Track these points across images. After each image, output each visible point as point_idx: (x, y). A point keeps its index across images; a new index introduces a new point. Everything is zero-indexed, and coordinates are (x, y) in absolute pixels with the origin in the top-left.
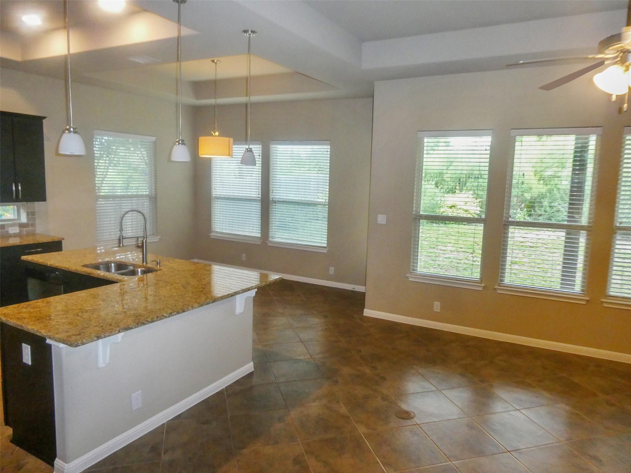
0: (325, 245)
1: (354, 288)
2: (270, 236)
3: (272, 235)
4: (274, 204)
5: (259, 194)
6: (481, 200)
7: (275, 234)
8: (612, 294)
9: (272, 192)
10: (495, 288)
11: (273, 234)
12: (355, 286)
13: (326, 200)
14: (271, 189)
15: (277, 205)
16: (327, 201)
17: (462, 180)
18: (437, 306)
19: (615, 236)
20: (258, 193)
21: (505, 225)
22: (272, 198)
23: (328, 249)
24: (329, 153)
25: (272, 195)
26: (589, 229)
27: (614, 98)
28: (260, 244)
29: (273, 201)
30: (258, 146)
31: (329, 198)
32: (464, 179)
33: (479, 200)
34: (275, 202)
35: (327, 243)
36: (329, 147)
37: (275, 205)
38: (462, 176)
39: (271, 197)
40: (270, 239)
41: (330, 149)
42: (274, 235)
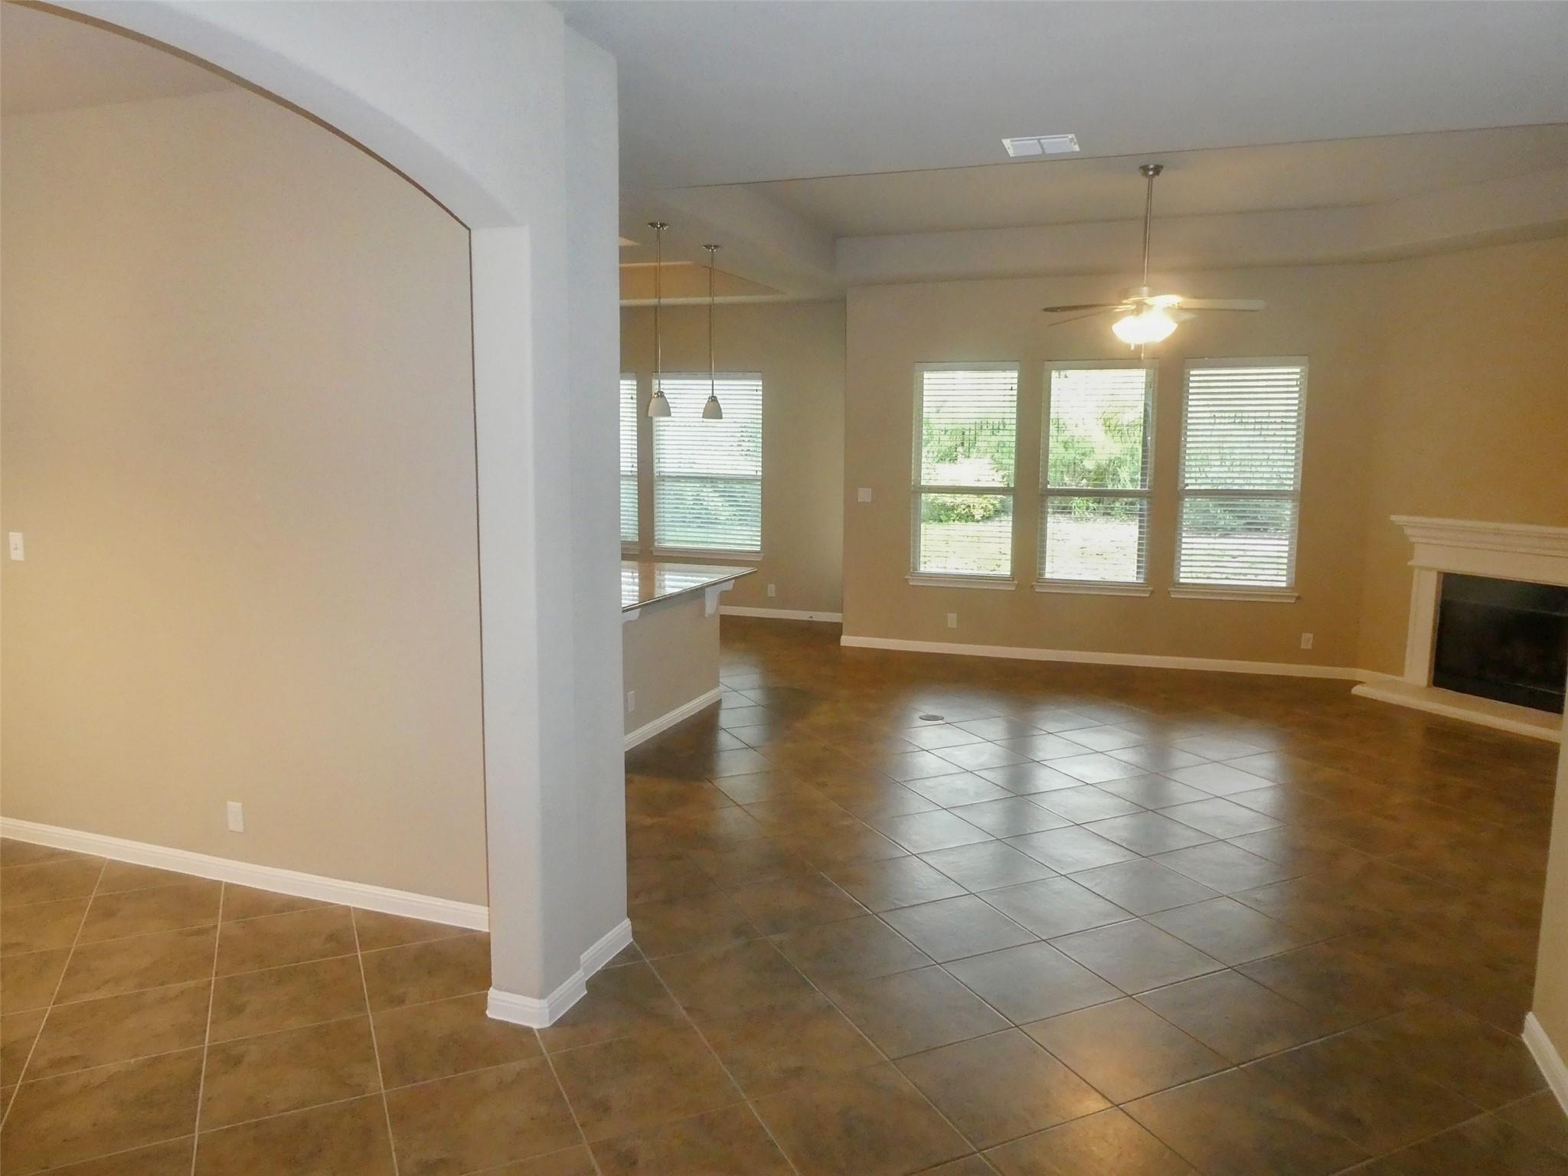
0: (758, 549)
1: (811, 617)
2: (656, 538)
3: (659, 537)
4: (662, 483)
5: (633, 466)
6: (1006, 472)
7: (664, 535)
8: (1182, 581)
9: (657, 461)
10: (1032, 586)
11: (660, 535)
12: (814, 613)
13: (756, 472)
14: (655, 456)
15: (667, 484)
16: (760, 474)
17: (967, 433)
18: (952, 620)
19: (1181, 502)
20: (630, 464)
21: (1042, 495)
22: (660, 472)
23: (763, 555)
24: (761, 393)
25: (657, 467)
26: (1148, 495)
27: (1133, 348)
28: (637, 553)
29: (659, 476)
30: (629, 382)
31: (762, 468)
32: (973, 432)
33: (1001, 473)
34: (663, 478)
35: (761, 545)
36: (761, 383)
37: (663, 485)
38: (967, 427)
39: (656, 470)
40: (656, 544)
41: (763, 386)
42: (662, 537)
